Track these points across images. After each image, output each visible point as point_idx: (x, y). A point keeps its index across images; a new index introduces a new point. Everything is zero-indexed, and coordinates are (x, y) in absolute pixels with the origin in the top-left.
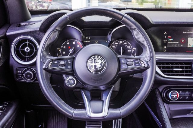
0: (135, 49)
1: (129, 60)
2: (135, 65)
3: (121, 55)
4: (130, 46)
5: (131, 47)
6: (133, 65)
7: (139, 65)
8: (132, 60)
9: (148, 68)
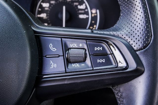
0: (96, 13)
1: (72, 44)
2: (94, 63)
3: (61, 26)
4: (86, 5)
5: (86, 8)
6: (84, 60)
7: (108, 62)
8: (82, 44)
9: (137, 73)
